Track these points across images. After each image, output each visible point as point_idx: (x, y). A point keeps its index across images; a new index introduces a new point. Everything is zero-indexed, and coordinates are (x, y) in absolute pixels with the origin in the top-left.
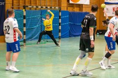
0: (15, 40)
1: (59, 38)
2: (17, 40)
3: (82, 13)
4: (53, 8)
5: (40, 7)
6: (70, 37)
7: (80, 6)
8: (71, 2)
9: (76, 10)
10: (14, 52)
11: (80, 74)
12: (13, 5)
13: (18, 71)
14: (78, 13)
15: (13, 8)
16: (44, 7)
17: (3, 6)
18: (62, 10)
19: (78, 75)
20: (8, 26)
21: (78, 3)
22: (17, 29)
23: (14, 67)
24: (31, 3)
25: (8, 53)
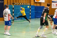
0: (9, 20)
1: (30, 19)
2: (10, 20)
3: (41, 7)
4: (27, 4)
5: (20, 4)
6: (35, 18)
7: (40, 3)
8: (36, 1)
9: (38, 5)
10: (8, 26)
11: (40, 37)
12: (8, 3)
13: (10, 35)
14: (39, 7)
15: (7, 4)
16: (23, 4)
17: (3, 3)
18: (31, 5)
19: (39, 37)
20: (6, 13)
21: (39, 2)
22: (10, 14)
23: (8, 33)
24: (16, 2)
25: (5, 26)
